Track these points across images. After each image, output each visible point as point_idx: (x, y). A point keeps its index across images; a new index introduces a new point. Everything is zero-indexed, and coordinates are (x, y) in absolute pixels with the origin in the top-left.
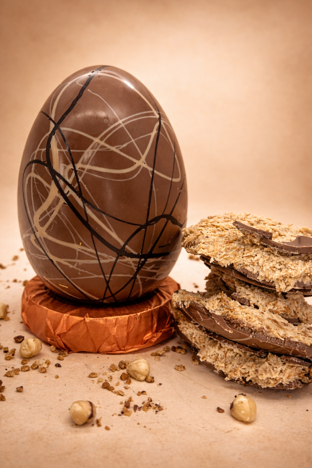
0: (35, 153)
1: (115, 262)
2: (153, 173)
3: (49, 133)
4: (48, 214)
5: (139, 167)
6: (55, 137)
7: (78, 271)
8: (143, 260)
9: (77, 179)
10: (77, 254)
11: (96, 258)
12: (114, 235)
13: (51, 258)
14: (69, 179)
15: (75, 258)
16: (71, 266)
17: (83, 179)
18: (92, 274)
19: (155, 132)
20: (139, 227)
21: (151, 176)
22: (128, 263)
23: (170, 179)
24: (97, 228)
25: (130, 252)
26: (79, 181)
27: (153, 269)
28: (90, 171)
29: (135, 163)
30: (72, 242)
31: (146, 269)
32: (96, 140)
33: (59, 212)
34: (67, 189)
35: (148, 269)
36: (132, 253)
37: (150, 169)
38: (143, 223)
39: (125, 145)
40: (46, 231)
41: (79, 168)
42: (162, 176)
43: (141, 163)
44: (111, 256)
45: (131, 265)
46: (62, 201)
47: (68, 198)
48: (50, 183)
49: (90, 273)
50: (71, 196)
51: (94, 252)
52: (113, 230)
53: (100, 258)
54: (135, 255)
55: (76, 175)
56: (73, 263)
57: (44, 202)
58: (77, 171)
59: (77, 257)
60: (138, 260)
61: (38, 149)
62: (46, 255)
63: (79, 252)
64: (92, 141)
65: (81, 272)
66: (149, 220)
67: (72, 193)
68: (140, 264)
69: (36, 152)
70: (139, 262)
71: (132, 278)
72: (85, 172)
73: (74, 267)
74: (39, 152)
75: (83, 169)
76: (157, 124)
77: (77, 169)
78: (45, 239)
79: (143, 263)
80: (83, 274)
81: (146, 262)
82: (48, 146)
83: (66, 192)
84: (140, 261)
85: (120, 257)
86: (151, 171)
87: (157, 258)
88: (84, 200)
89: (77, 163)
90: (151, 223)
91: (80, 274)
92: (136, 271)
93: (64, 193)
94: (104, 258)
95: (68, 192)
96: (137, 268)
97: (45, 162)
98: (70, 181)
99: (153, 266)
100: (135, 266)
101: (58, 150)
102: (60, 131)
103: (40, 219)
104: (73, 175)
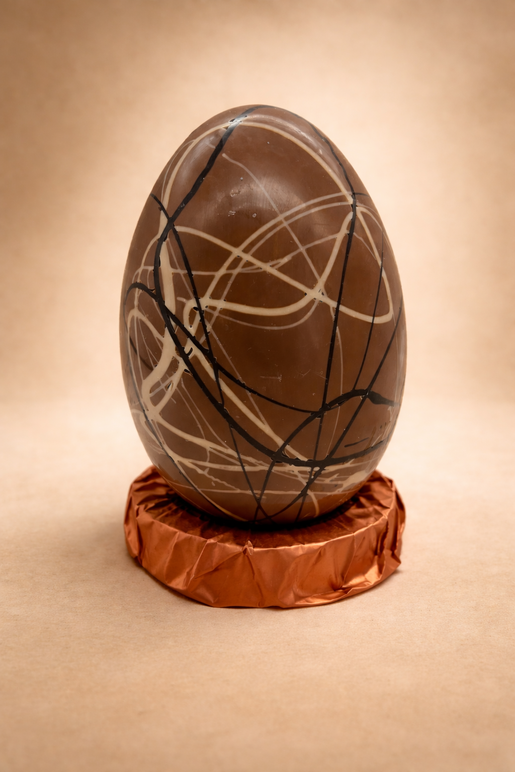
0: (138, 274)
1: (269, 471)
2: (337, 310)
3: (159, 236)
4: (163, 386)
5: (312, 302)
6: (168, 244)
7: (211, 480)
8: (317, 469)
9: (205, 327)
10: (208, 454)
11: (239, 463)
12: (267, 429)
13: (170, 455)
14: (191, 327)
15: (205, 460)
16: (200, 471)
17: (214, 327)
18: (233, 487)
19: (344, 231)
20: (310, 415)
21: (334, 317)
22: (292, 473)
23: (369, 319)
24: (238, 417)
25: (295, 456)
26: (208, 331)
27: (336, 480)
28: (225, 312)
29: (306, 294)
30: (200, 436)
31: (323, 481)
32: (236, 252)
33: (179, 385)
34: (189, 346)
35: (327, 481)
36: (297, 459)
37: (333, 304)
38: (317, 407)
39: (286, 260)
40: (160, 414)
41: (207, 307)
42: (354, 316)
43: (316, 294)
44: (261, 462)
45: (296, 476)
46: (182, 366)
47: (191, 361)
48: (162, 333)
49: (229, 486)
50: (195, 357)
51: (234, 454)
52: (263, 419)
53: (244, 464)
54: (303, 462)
55: (202, 320)
56: (203, 468)
57: (156, 366)
58: (203, 311)
59: (208, 459)
60: (308, 469)
61: (142, 267)
62: (163, 449)
63: (211, 452)
64: (229, 253)
65: (215, 482)
66: (327, 402)
67: (197, 352)
68: (313, 474)
69: (140, 271)
70: (311, 473)
71: (300, 496)
72: (216, 314)
73: (205, 473)
74: (145, 271)
75: (214, 308)
76: (350, 216)
77: (203, 308)
78: (160, 426)
79: (318, 474)
80: (219, 486)
81: (323, 472)
82: (157, 263)
83: (187, 350)
84: (312, 470)
85: (276, 463)
86: (333, 308)
87: (343, 464)
88: (216, 367)
89: (203, 295)
90: (332, 407)
91: (214, 484)
92: (305, 484)
93: (184, 352)
94: (251, 464)
95: (191, 350)
96: (307, 481)
97: (152, 290)
98: (192, 330)
99: (335, 476)
100: (304, 478)
101: (172, 270)
102: (175, 232)
103: (151, 392)
104: (198, 318)
